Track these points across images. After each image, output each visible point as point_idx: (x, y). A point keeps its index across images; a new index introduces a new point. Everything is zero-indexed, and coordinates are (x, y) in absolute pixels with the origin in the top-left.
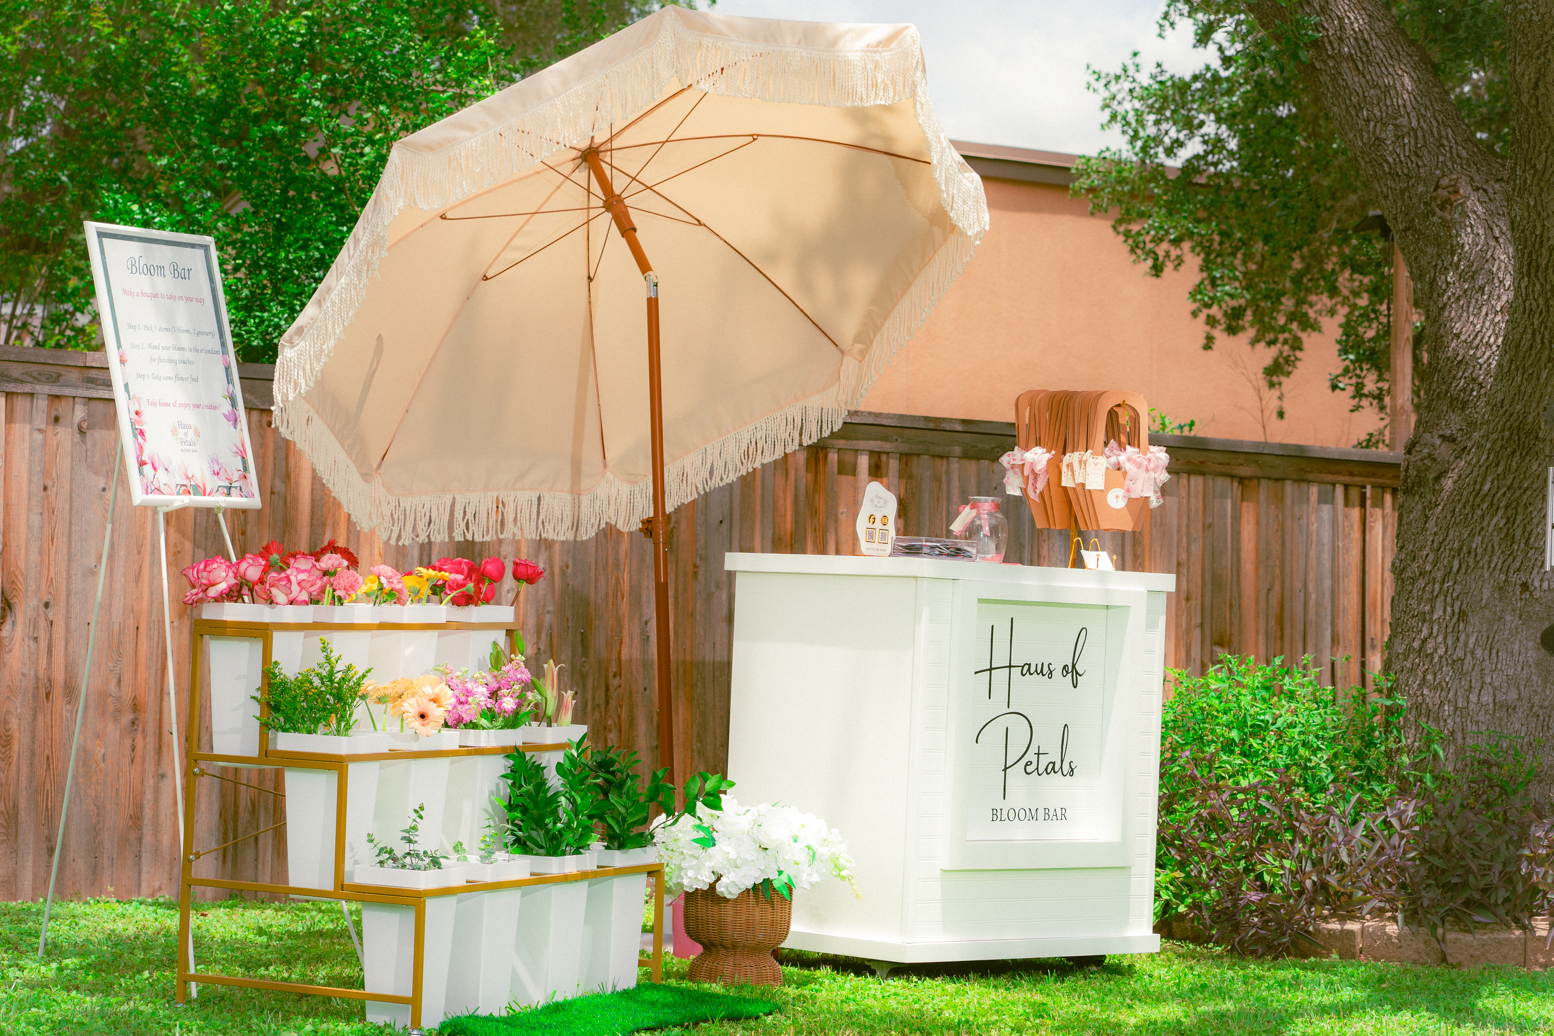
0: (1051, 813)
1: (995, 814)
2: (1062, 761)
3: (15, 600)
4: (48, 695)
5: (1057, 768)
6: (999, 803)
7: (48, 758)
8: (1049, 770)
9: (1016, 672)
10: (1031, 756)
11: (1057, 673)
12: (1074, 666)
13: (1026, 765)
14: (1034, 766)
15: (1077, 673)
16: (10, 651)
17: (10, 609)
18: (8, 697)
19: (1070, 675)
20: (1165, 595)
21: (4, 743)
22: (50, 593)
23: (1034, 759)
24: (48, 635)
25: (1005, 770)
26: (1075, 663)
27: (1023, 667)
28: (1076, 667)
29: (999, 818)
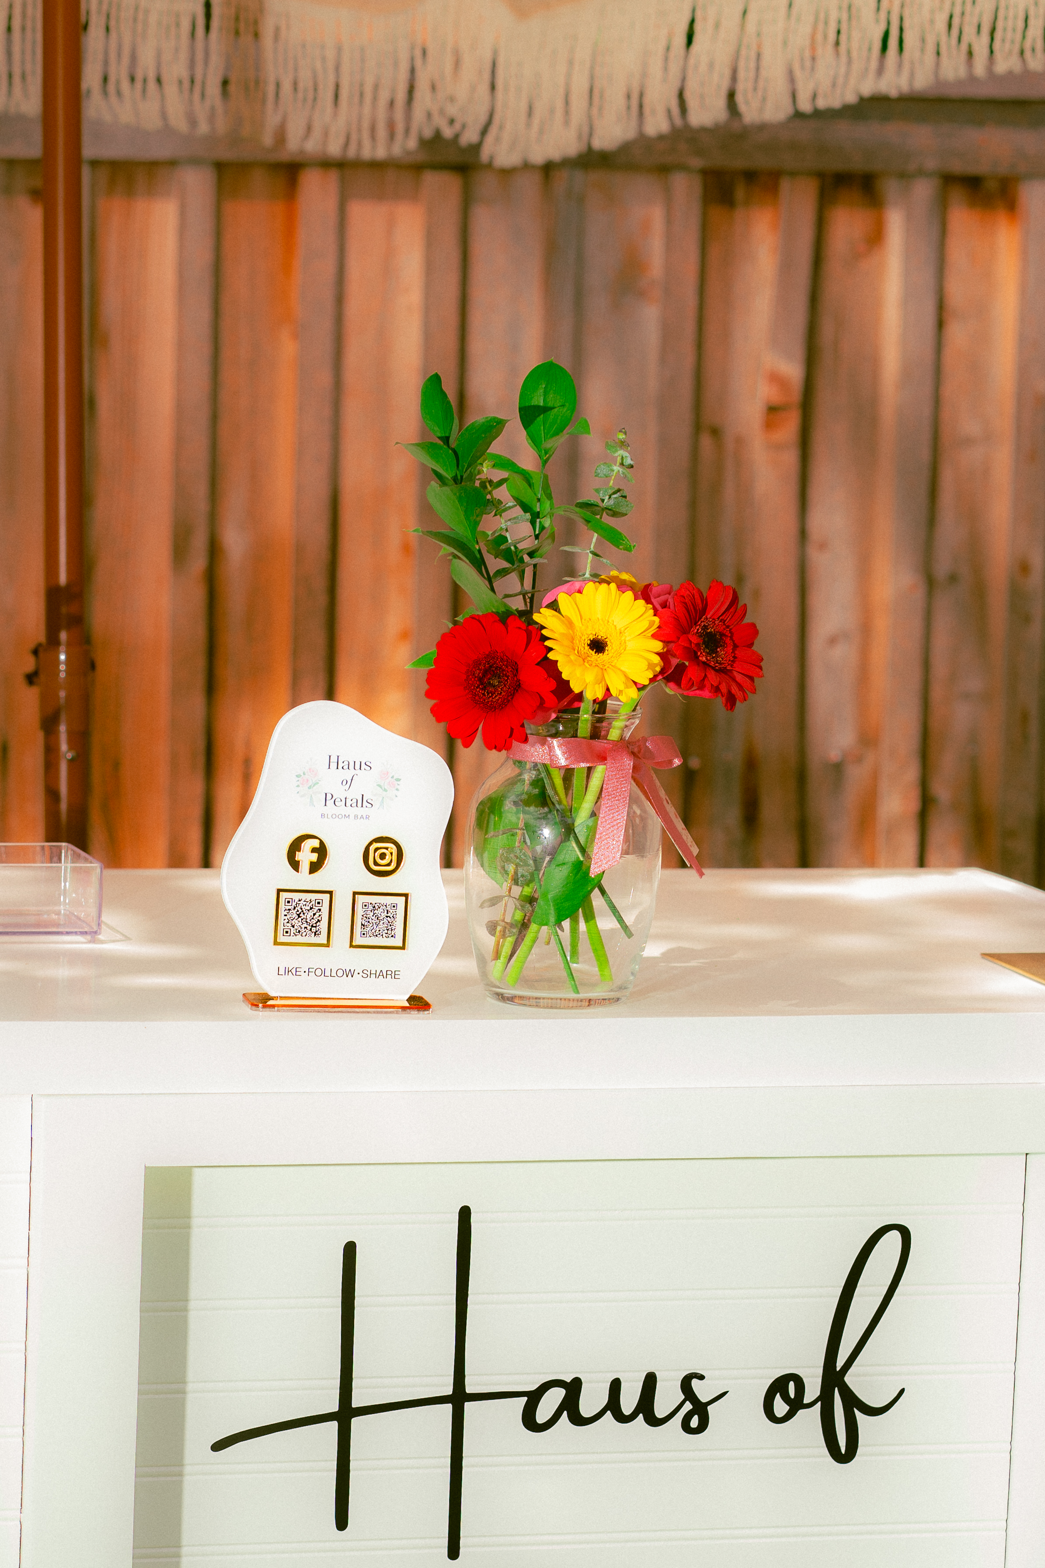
9: (492, 1423)
11: (739, 1412)
12: (833, 1378)
15: (852, 1402)
19: (809, 1417)
26: (840, 1363)
27: (534, 1398)
28: (847, 1379)
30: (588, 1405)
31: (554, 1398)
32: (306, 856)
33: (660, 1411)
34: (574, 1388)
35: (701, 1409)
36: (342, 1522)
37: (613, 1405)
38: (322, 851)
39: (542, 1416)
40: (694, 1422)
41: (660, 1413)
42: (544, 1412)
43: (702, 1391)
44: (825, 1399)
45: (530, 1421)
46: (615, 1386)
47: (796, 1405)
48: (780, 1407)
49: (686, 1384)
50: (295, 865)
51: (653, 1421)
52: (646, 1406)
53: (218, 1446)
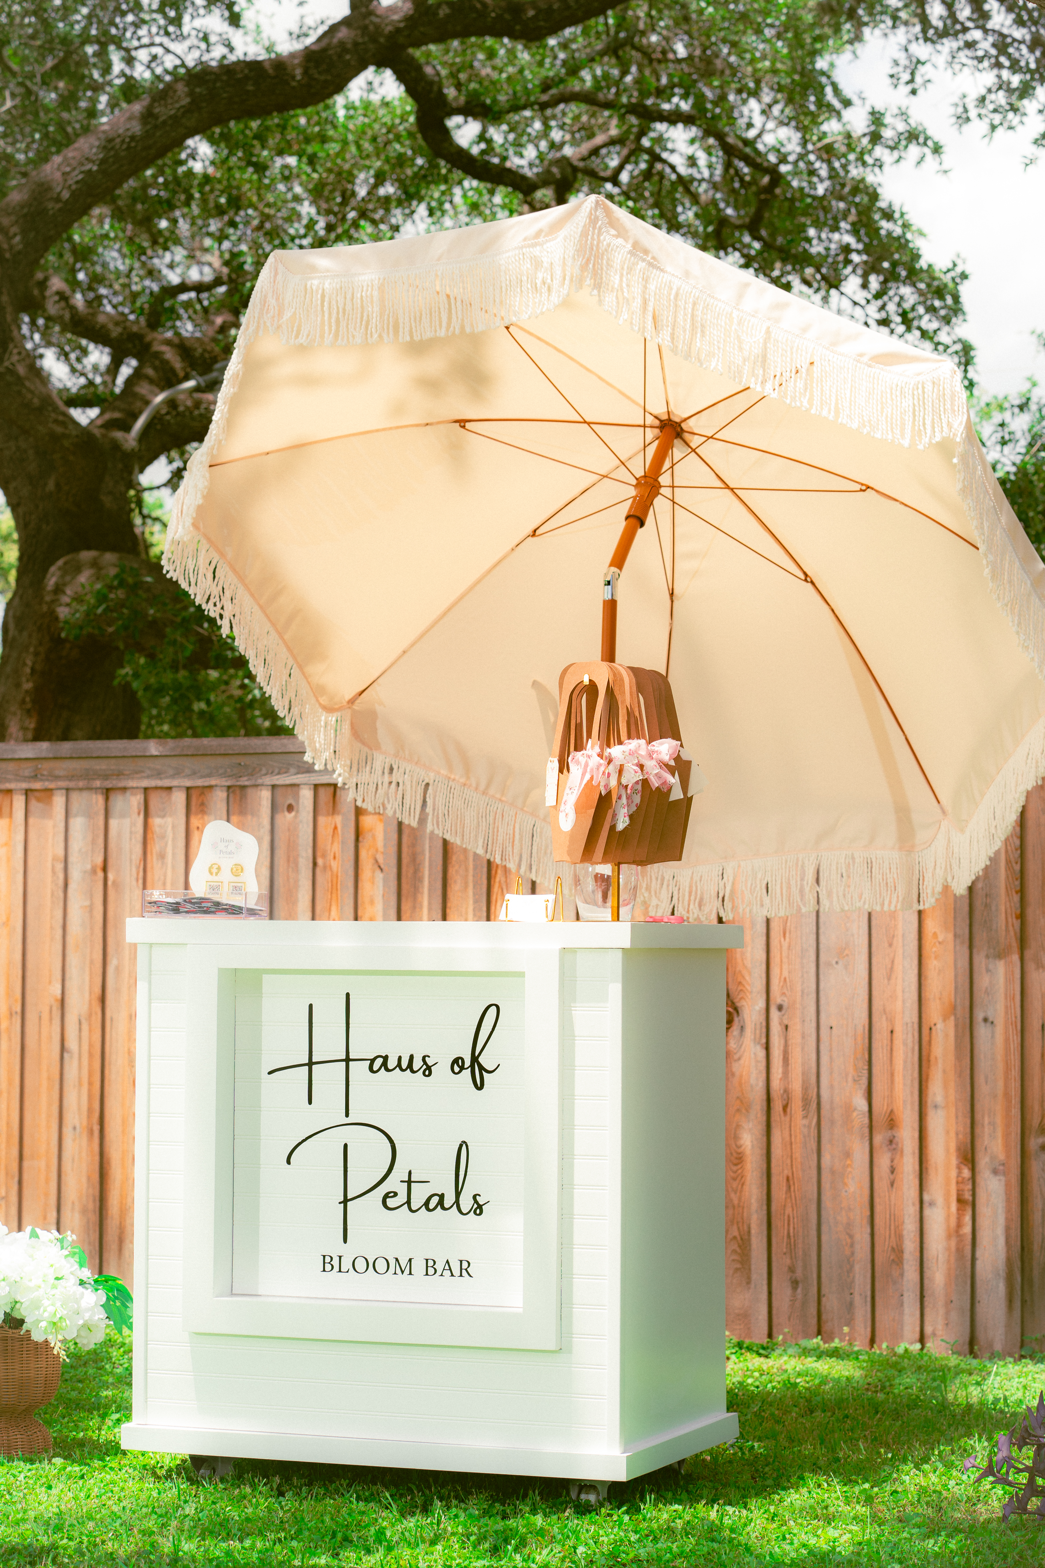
0: (439, 1266)
1: (327, 1263)
2: (458, 1194)
3: (743, 1003)
4: (785, 1108)
5: (449, 1201)
6: (335, 1247)
7: (788, 1179)
8: (431, 1206)
9: (359, 1070)
10: (394, 1183)
11: (442, 1070)
12: (475, 1059)
13: (386, 1196)
14: (402, 1198)
15: (481, 1068)
16: (739, 1059)
17: (738, 1012)
18: (738, 1110)
19: (467, 1073)
20: (619, 954)
21: (736, 1161)
22: (784, 994)
23: (402, 1190)
24: (782, 1042)
25: (345, 1201)
26: (477, 1054)
27: (372, 1061)
28: (480, 1059)
29: (336, 1268)
30: (391, 1064)
31: (379, 1061)
32: (214, 871)
33: (415, 1068)
34: (386, 1058)
35: (429, 1068)
36: (310, 1102)
37: (399, 1065)
38: (219, 869)
39: (375, 1068)
40: (427, 1072)
41: (415, 1069)
42: (376, 1066)
43: (430, 1062)
44: (472, 1067)
45: (371, 1070)
46: (400, 1058)
47: (462, 1068)
48: (457, 1069)
50: (211, 874)
51: (413, 1072)
52: (410, 1066)
53: (270, 1073)
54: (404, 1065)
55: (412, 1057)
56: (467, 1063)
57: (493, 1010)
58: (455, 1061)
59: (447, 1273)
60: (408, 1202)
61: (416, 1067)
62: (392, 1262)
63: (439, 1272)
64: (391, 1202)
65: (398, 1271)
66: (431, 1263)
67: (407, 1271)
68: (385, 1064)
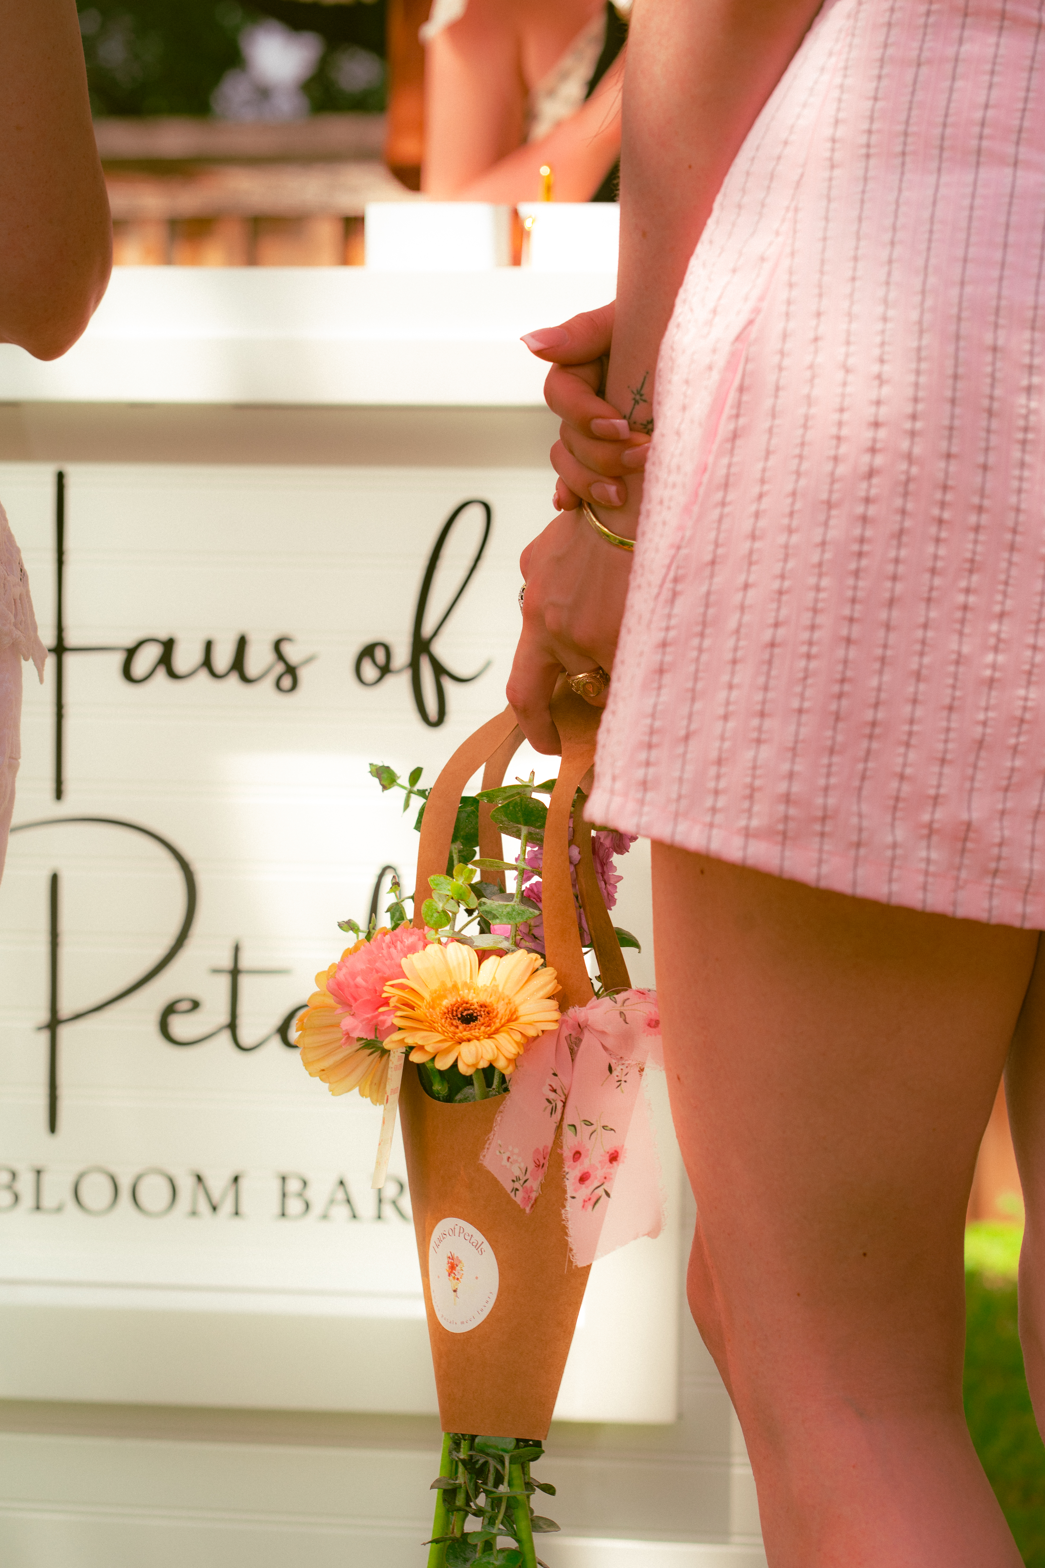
0: (319, 1193)
6: (24, 1145)
9: (92, 674)
10: (190, 976)
11: (328, 673)
12: (420, 646)
13: (170, 1010)
14: (214, 1014)
15: (439, 670)
19: (398, 683)
23: (215, 992)
25: (54, 1024)
26: (426, 633)
27: (131, 653)
28: (434, 648)
29: (28, 1199)
30: (184, 659)
31: (150, 653)
33: (252, 671)
34: (168, 645)
35: (291, 670)
37: (207, 663)
39: (139, 670)
40: (287, 682)
42: (141, 666)
43: (292, 653)
44: (414, 666)
45: (127, 674)
46: (209, 646)
47: (385, 670)
48: (369, 671)
49: (277, 646)
51: (246, 679)
52: (238, 664)
54: (223, 659)
55: (242, 643)
56: (402, 655)
57: (474, 517)
58: (368, 651)
59: (341, 1212)
60: (233, 1026)
61: (253, 667)
62: (186, 1184)
63: (318, 1208)
64: (180, 1026)
65: (203, 1207)
66: (293, 1186)
67: (227, 1207)
68: (166, 660)
